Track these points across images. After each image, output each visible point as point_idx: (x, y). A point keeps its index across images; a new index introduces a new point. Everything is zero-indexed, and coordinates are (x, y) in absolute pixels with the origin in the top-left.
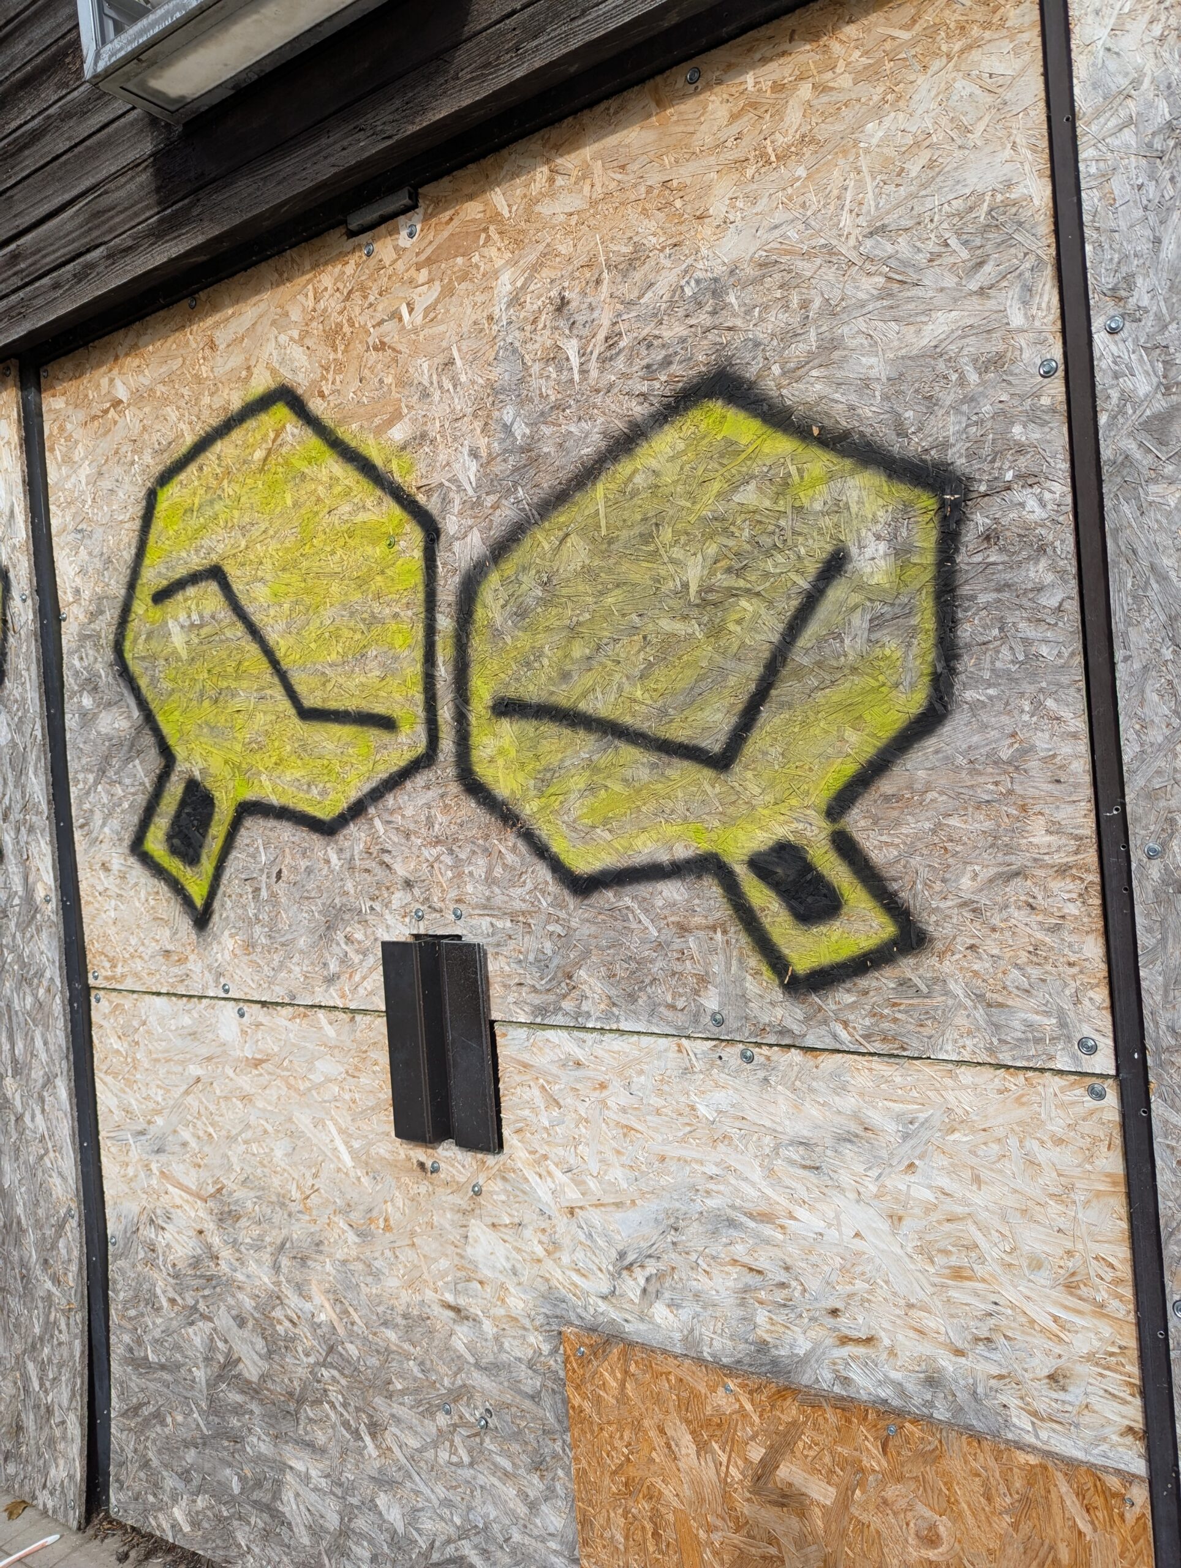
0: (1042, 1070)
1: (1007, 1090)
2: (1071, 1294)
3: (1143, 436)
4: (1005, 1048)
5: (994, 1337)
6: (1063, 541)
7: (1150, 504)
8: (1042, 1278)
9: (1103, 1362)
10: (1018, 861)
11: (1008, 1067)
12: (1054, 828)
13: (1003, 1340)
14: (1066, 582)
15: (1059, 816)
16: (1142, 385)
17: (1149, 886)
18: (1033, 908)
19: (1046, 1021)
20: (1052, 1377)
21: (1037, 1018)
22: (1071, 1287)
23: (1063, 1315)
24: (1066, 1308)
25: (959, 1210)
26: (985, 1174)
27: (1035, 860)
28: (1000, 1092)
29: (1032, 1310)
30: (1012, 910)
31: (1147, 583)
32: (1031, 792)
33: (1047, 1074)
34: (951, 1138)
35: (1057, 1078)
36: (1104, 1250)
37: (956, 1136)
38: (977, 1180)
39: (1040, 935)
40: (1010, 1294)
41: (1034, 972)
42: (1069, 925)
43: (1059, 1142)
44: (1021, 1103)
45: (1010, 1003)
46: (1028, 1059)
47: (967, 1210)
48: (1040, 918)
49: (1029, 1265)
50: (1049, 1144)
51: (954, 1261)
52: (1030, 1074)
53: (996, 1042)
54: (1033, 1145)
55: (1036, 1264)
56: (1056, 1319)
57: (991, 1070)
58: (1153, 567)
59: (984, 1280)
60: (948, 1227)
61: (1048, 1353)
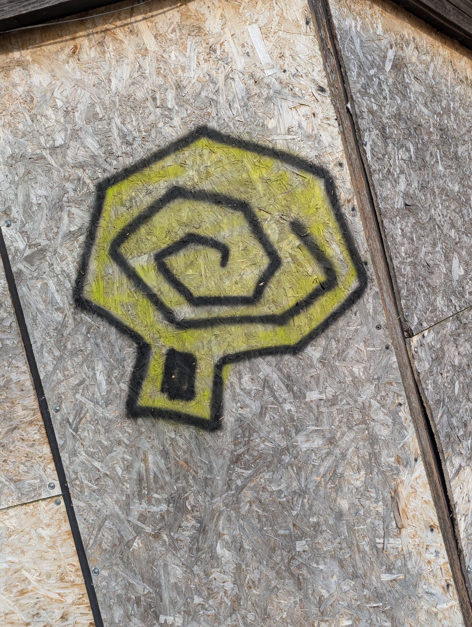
0: (38, 501)
1: (27, 512)
2: (63, 582)
3: (25, 263)
4: (24, 496)
5: (39, 612)
6: (7, 301)
7: (32, 286)
8: (52, 581)
9: (78, 603)
10: (15, 423)
11: (26, 504)
12: (25, 408)
13: (43, 611)
14: (11, 316)
15: (25, 403)
16: (21, 245)
17: (58, 422)
18: (23, 440)
19: (36, 481)
20: (62, 617)
21: (33, 481)
22: (62, 580)
23: (61, 591)
24: (62, 588)
25: (18, 567)
26: (25, 549)
27: (21, 421)
28: (25, 514)
29: (51, 595)
30: (16, 443)
31: (37, 315)
32: (14, 396)
33: (40, 501)
34: (10, 539)
35: (44, 502)
36: (70, 561)
37: (12, 537)
38: (23, 552)
39: (28, 449)
40: (42, 592)
41: (28, 464)
42: (37, 443)
43: (48, 526)
44: (32, 516)
45: (22, 478)
46: (32, 498)
47: (21, 565)
48: (26, 443)
49: (47, 578)
50: (45, 528)
51: (20, 588)
52: (34, 503)
53: (20, 495)
54: (40, 530)
55: (49, 576)
56: (59, 594)
57: (20, 507)
58: (37, 309)
59: (32, 591)
60: (15, 575)
61: (59, 608)
